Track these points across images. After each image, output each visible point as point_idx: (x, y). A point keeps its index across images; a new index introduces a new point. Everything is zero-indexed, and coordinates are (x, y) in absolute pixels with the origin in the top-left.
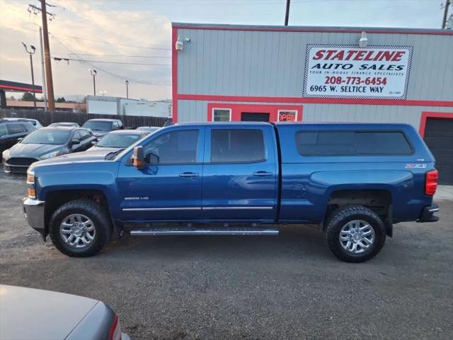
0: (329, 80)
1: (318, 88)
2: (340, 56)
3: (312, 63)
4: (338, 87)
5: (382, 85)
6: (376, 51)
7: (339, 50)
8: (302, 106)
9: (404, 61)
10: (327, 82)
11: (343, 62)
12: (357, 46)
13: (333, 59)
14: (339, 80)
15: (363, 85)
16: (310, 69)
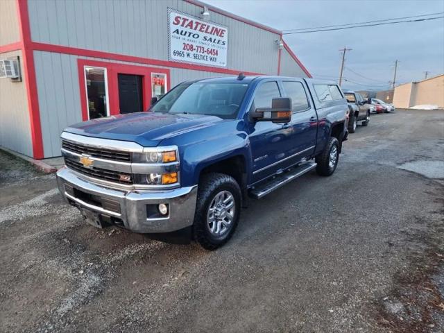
0: (186, 46)
1: (179, 54)
2: (191, 25)
3: (173, 28)
4: (192, 53)
5: (215, 56)
6: (211, 26)
7: (190, 19)
8: (169, 70)
9: (225, 38)
10: (184, 49)
11: (193, 31)
12: (200, 18)
13: (186, 27)
14: (191, 48)
15: (205, 54)
16: (172, 34)
